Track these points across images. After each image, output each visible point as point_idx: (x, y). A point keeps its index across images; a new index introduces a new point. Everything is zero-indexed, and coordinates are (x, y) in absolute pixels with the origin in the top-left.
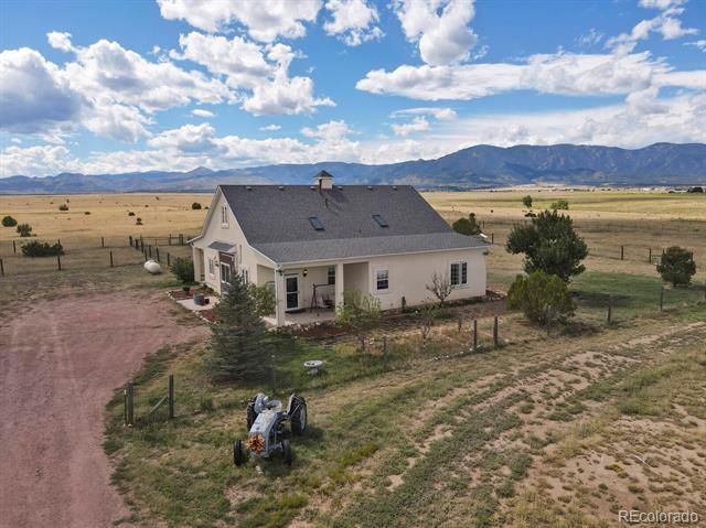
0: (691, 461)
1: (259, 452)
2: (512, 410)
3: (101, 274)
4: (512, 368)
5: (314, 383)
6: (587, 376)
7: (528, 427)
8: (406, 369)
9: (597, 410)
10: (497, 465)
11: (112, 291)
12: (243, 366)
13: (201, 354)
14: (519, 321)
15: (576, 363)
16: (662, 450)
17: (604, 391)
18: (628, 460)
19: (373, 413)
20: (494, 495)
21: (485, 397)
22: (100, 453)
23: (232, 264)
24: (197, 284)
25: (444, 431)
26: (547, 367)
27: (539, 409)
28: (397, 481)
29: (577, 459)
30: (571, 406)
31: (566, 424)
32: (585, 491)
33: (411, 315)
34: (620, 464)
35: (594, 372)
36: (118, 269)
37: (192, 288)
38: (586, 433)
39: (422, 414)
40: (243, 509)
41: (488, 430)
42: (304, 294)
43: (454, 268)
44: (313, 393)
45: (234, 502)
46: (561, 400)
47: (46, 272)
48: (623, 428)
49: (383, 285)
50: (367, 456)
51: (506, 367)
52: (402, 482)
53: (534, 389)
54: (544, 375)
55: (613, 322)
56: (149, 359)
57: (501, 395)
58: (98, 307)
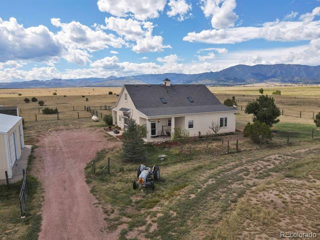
0: (310, 194)
1: (142, 185)
2: (241, 174)
3: (75, 121)
4: (243, 160)
5: (162, 163)
6: (274, 163)
7: (246, 181)
8: (199, 159)
9: (276, 176)
10: (232, 192)
11: (80, 128)
12: (134, 156)
13: (118, 152)
14: (249, 142)
15: (270, 158)
16: (299, 190)
17: (279, 169)
18: (284, 193)
19: (185, 174)
20: (229, 202)
21: (230, 170)
22: (85, 184)
23: (129, 117)
24: (114, 125)
25: (212, 181)
26: (258, 160)
27: (251, 174)
28: (193, 196)
29: (264, 192)
30: (265, 174)
31: (262, 180)
32: (265, 202)
33: (203, 139)
34: (281, 194)
35: (277, 162)
36: (81, 119)
37: (112, 127)
38: (269, 183)
39: (204, 175)
40: (137, 203)
41: (230, 181)
42: (158, 129)
43: (221, 120)
44: (162, 167)
45: (134, 201)
46: (261, 171)
47: (53, 120)
48: (285, 182)
49: (191, 126)
50: (182, 188)
51: (240, 159)
52: (195, 196)
53: (251, 168)
54: (256, 163)
55: (290, 143)
56: (98, 153)
57: (237, 169)
58: (76, 134)
